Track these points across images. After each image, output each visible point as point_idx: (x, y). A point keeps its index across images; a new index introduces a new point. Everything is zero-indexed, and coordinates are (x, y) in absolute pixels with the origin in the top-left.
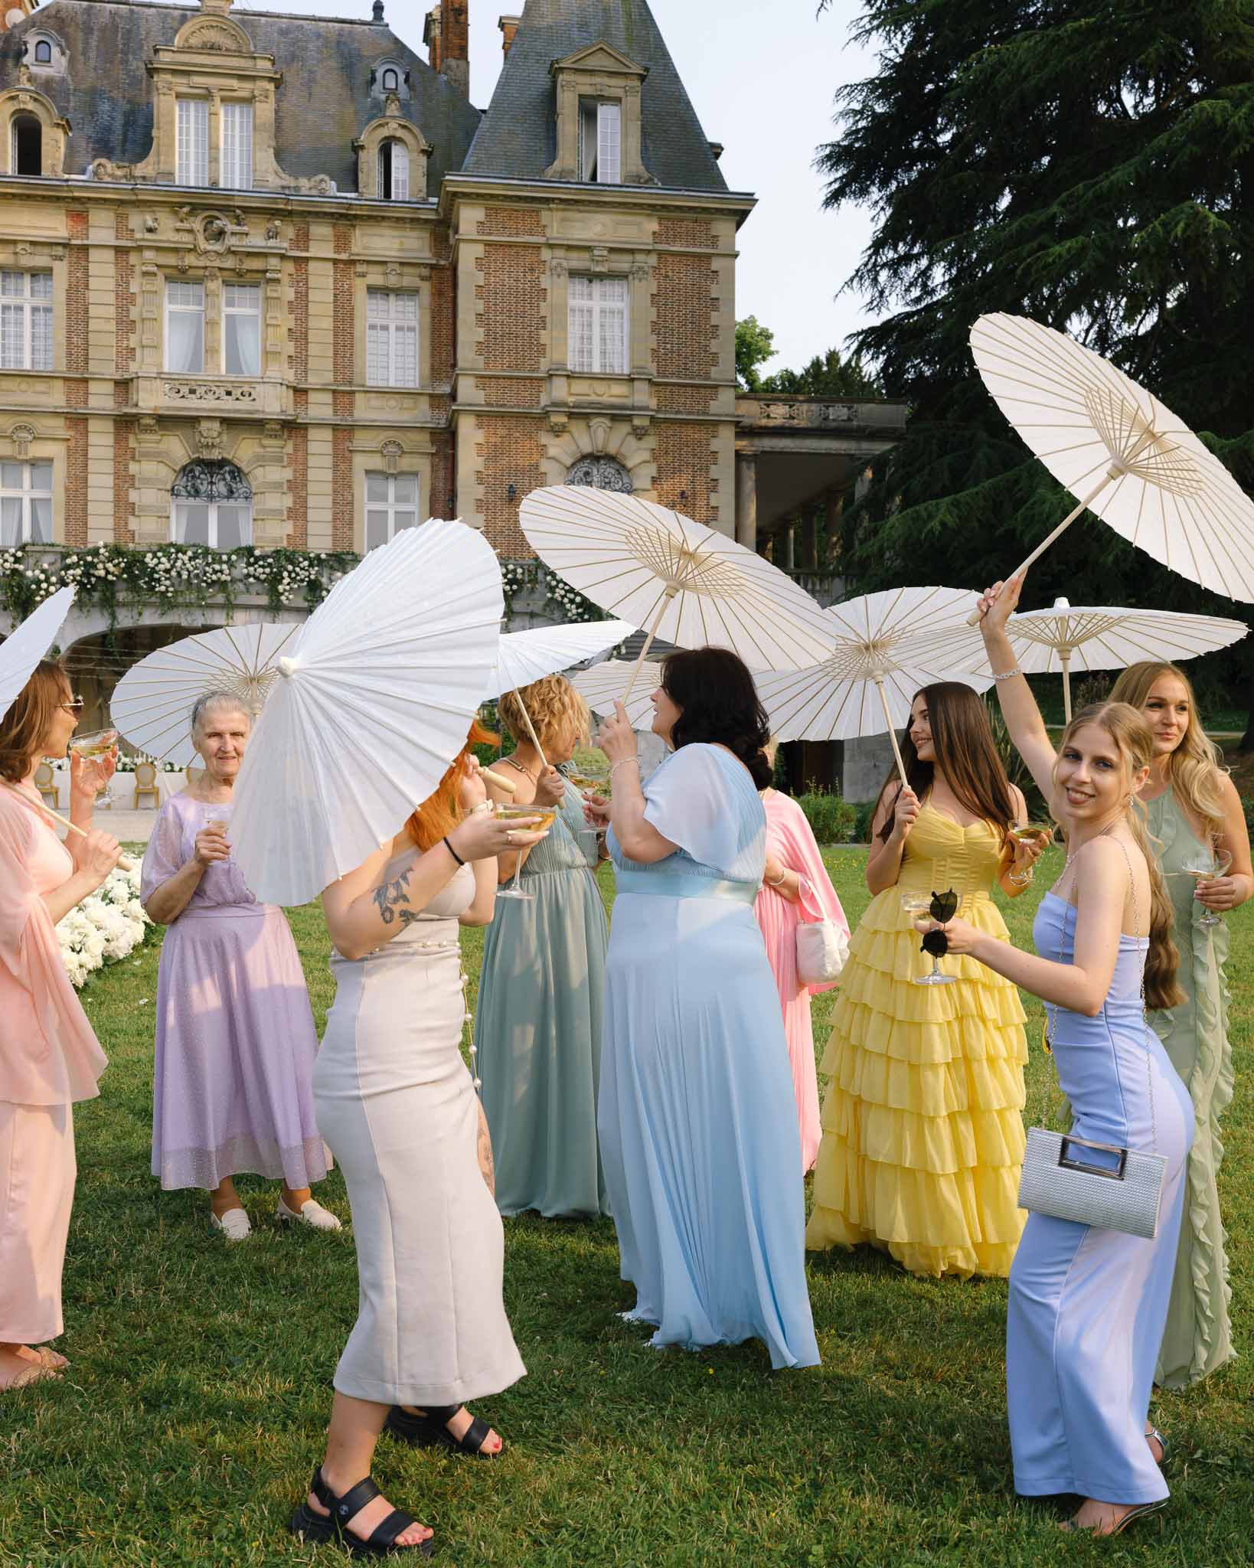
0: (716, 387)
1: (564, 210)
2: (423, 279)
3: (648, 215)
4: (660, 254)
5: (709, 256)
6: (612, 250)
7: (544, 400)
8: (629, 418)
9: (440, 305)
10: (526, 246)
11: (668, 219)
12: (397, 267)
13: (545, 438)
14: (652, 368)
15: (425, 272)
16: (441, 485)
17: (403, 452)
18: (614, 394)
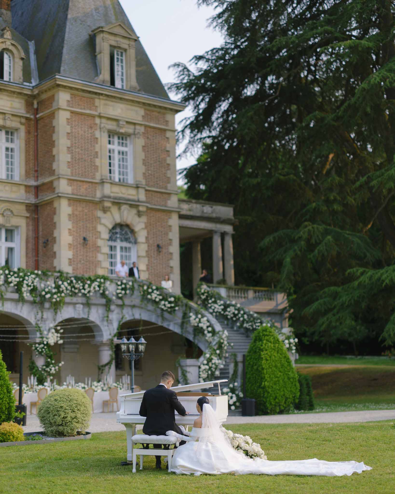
0: (169, 194)
1: (106, 100)
2: (21, 123)
3: (141, 107)
4: (146, 126)
5: (165, 130)
6: (128, 122)
7: (99, 195)
8: (137, 206)
9: (29, 138)
10: (89, 115)
11: (148, 110)
12: (10, 116)
13: (100, 214)
14: (144, 182)
15: (23, 120)
16: (31, 233)
17: (14, 215)
18: (131, 194)
